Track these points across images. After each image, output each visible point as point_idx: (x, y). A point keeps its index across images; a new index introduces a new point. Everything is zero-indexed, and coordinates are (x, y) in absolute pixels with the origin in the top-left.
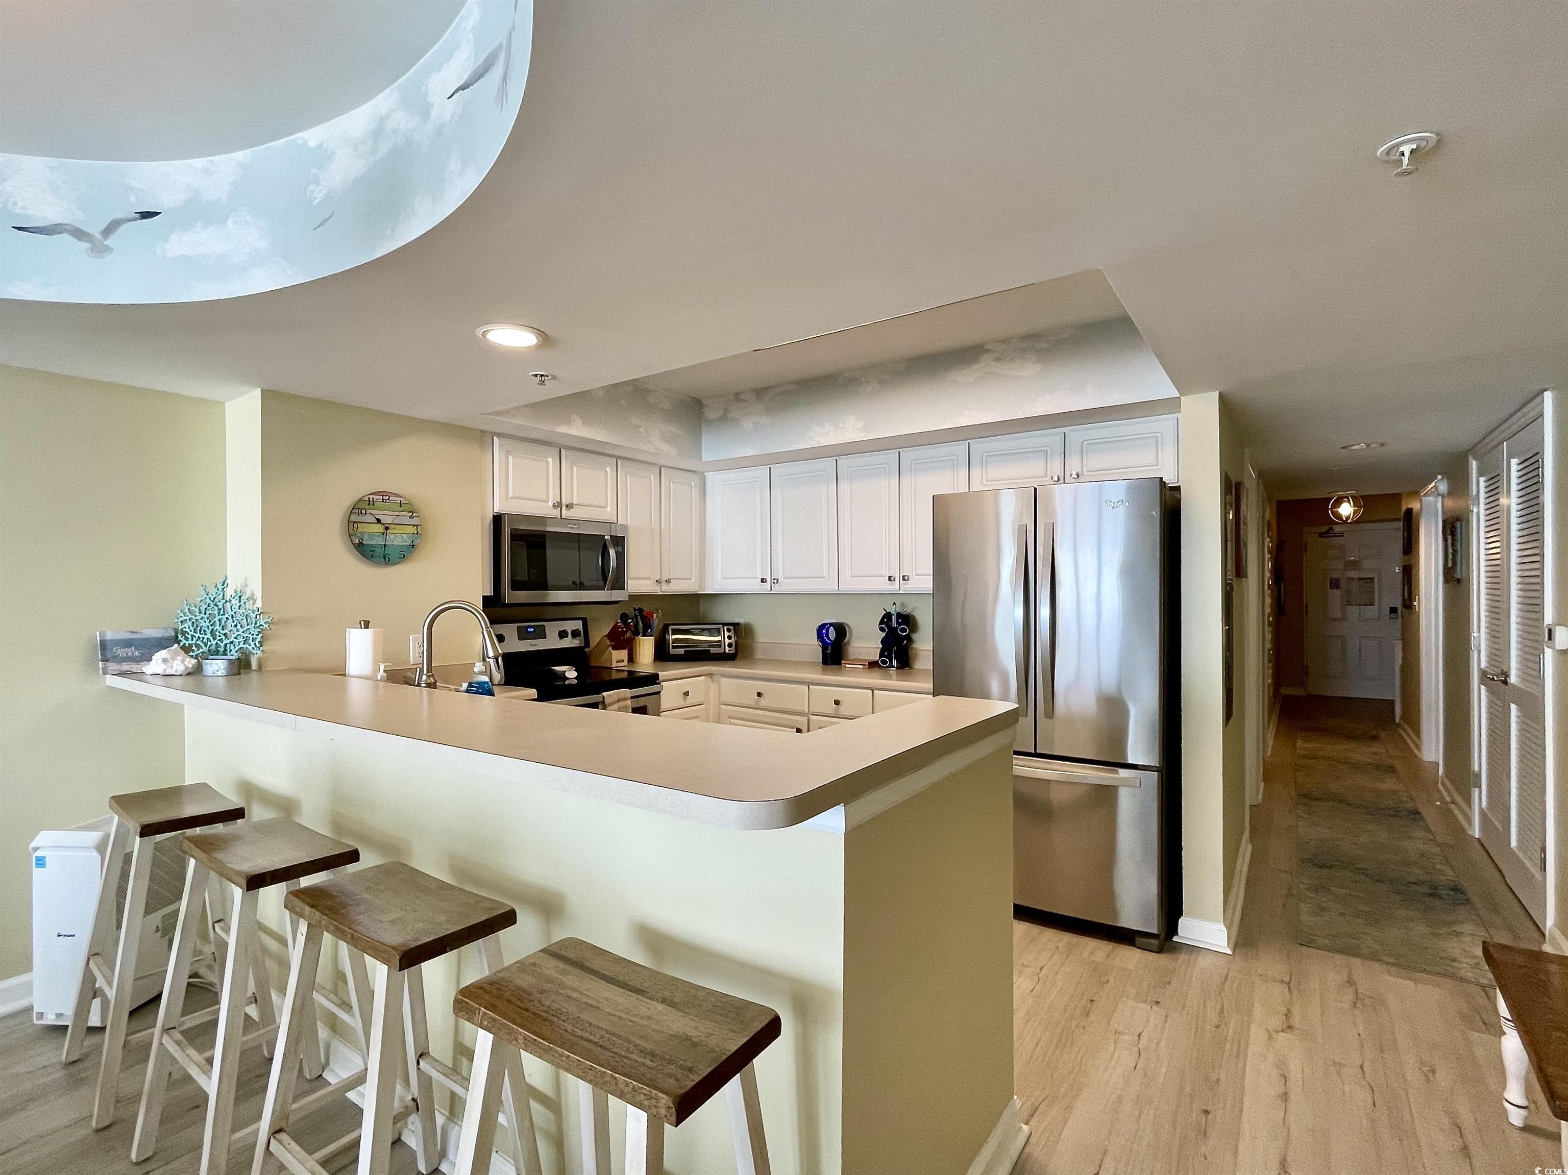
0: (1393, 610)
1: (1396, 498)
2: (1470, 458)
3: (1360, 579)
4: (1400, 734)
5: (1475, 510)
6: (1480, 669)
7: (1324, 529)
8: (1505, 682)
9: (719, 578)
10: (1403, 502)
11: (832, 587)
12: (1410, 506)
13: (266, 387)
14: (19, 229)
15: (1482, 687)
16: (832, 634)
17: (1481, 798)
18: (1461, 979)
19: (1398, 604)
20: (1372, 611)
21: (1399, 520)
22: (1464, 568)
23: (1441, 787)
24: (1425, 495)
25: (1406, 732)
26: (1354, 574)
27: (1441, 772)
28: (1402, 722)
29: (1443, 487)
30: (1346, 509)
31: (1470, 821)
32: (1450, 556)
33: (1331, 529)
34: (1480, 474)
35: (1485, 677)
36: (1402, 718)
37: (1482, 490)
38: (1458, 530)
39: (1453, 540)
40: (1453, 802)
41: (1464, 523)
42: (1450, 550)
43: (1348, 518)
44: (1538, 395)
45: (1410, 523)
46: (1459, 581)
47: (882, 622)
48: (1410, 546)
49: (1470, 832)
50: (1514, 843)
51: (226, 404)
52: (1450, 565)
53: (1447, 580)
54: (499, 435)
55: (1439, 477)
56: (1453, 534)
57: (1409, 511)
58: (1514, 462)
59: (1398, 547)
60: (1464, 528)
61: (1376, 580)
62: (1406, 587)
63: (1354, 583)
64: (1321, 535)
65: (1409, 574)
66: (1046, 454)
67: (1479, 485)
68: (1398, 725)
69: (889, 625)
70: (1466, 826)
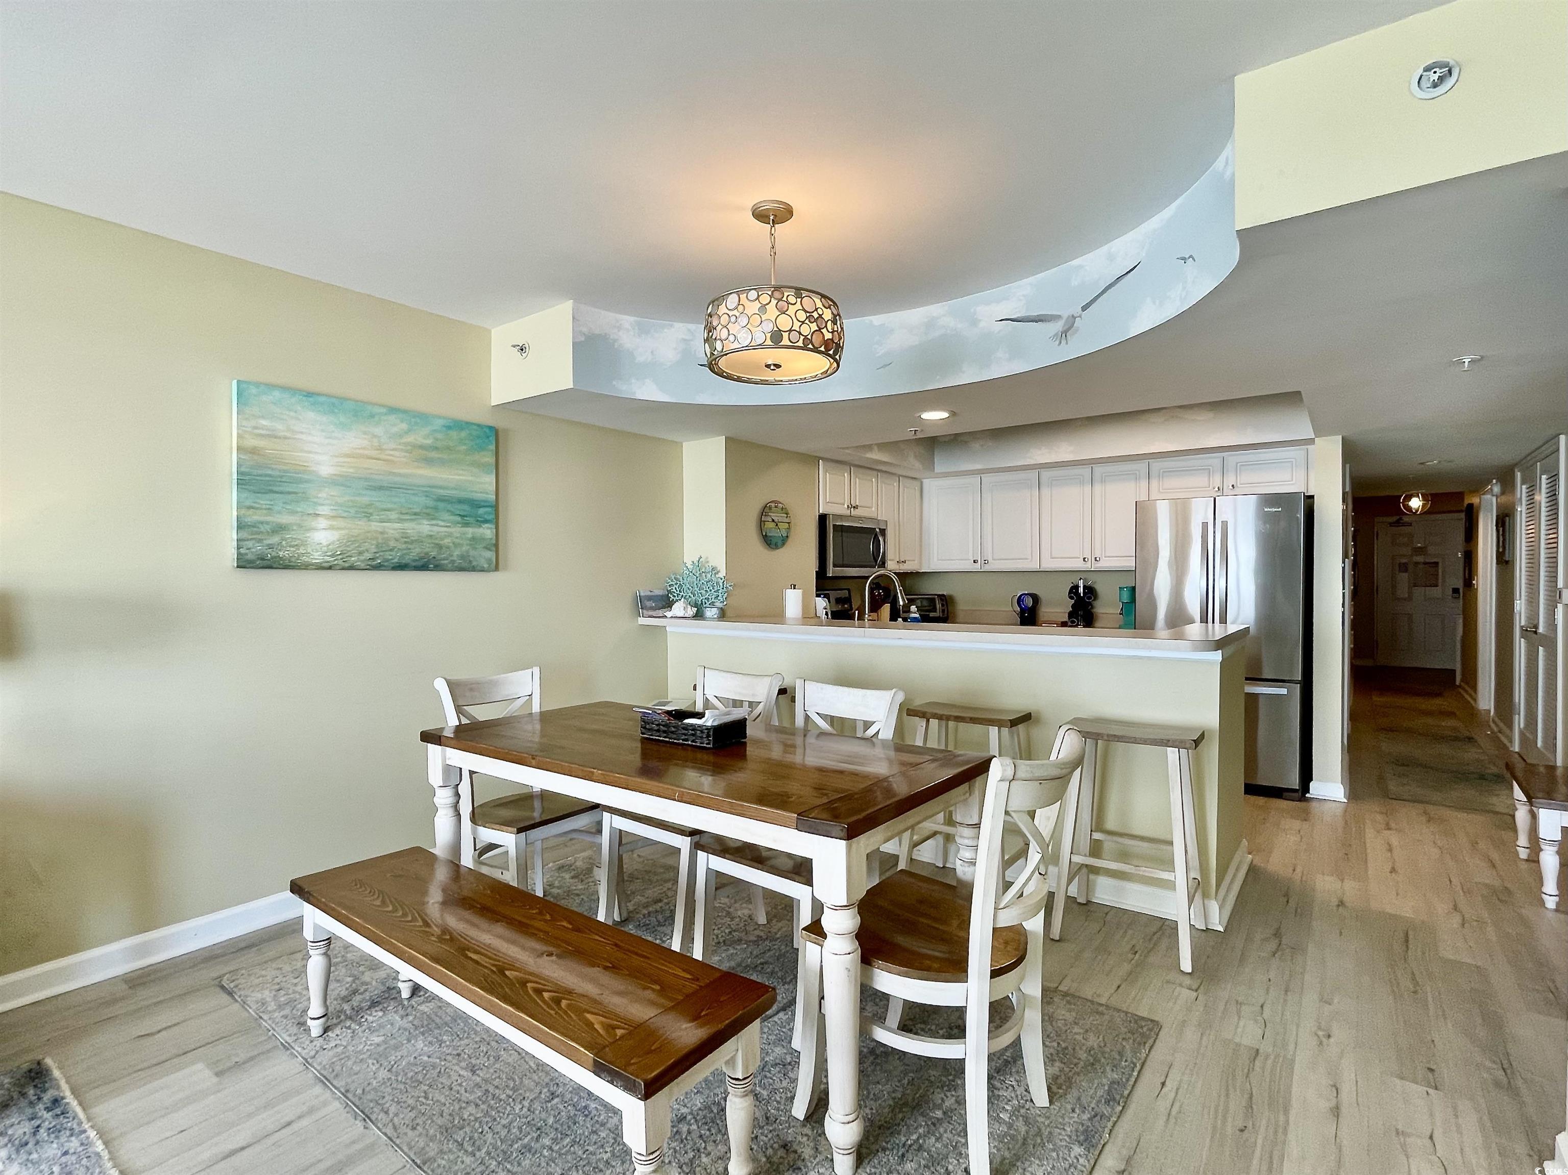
0: (1456, 591)
1: (1460, 496)
2: (1516, 470)
3: (1425, 563)
4: (1460, 693)
5: (1519, 509)
6: (1522, 627)
7: (1395, 519)
8: (1536, 632)
9: (935, 559)
10: (1466, 497)
11: (1035, 566)
12: (1470, 502)
13: (729, 435)
14: (701, 365)
15: (1522, 640)
16: (1029, 602)
17: (1520, 721)
18: (1497, 813)
19: (1460, 584)
20: (1436, 592)
21: (1461, 511)
22: (1511, 552)
23: (1492, 725)
24: (1483, 494)
25: (1466, 691)
26: (1420, 559)
27: (1492, 713)
28: (1462, 684)
29: (1497, 489)
30: (1416, 503)
31: (1511, 741)
32: (1501, 542)
33: (1401, 519)
34: (1523, 483)
35: (1524, 631)
36: (1462, 680)
37: (1524, 495)
38: (1507, 524)
39: (1504, 531)
40: (1500, 732)
41: (1511, 517)
42: (1501, 539)
43: (1417, 511)
44: (1556, 437)
45: (1471, 517)
46: (1507, 562)
47: (1070, 592)
48: (1471, 534)
49: (1511, 749)
50: (1539, 744)
51: (684, 444)
52: (1501, 550)
53: (1498, 563)
54: (822, 459)
55: (1494, 481)
56: (1503, 525)
57: (1471, 506)
58: (1544, 477)
59: (1460, 537)
60: (1511, 521)
61: (1440, 564)
62: (1467, 568)
63: (1421, 566)
64: (1391, 524)
65: (1470, 558)
66: (1209, 472)
67: (1522, 490)
68: (1460, 686)
69: (1077, 593)
70: (1508, 744)
